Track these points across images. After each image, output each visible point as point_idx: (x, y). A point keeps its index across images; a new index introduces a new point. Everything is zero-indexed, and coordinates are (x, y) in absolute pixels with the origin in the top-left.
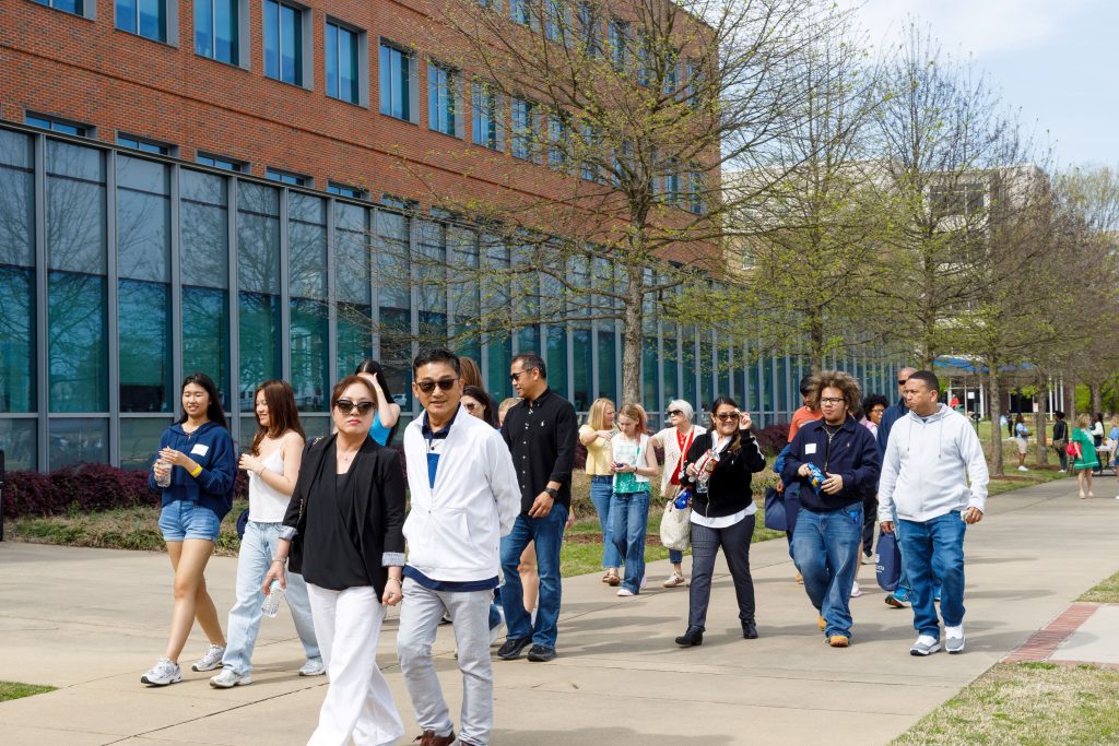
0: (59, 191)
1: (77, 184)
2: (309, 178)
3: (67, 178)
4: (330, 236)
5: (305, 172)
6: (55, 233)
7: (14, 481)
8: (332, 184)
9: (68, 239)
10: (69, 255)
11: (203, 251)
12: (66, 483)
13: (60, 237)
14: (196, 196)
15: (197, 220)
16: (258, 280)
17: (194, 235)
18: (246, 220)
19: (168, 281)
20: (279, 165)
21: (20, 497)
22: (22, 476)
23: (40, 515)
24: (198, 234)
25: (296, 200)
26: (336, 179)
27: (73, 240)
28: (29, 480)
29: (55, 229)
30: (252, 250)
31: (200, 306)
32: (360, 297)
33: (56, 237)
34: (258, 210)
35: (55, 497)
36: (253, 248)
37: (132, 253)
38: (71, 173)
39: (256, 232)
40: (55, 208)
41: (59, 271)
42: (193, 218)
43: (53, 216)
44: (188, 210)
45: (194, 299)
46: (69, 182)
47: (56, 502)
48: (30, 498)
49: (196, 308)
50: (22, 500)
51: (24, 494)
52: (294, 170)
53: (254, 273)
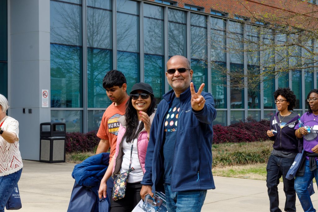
0: (97, 15)
1: (104, 11)
2: (202, 8)
3: (100, 9)
4: (208, 33)
5: (201, 6)
6: (95, 33)
7: (71, 137)
8: (212, 11)
9: (100, 35)
10: (101, 42)
11: (157, 40)
12: (93, 138)
13: (97, 34)
14: (154, 16)
15: (154, 27)
16: (180, 52)
17: (153, 33)
18: (175, 27)
19: (139, 52)
20: (190, 3)
21: (73, 143)
22: (74, 135)
23: (82, 151)
24: (155, 33)
25: (197, 18)
26: (214, 8)
27: (103, 36)
28: (77, 136)
29: (95, 31)
30: (177, 40)
31: (157, 64)
32: (222, 59)
33: (95, 34)
34: (181, 22)
35: (88, 144)
36: (178, 38)
37: (127, 41)
38: (102, 7)
39: (179, 31)
40: (95, 22)
41: (97, 48)
42: (153, 26)
43: (94, 25)
44: (151, 23)
45: (154, 61)
46: (101, 11)
47: (89, 146)
48: (78, 144)
49: (155, 64)
50: (74, 145)
51: (75, 142)
52: (196, 5)
53: (178, 49)
